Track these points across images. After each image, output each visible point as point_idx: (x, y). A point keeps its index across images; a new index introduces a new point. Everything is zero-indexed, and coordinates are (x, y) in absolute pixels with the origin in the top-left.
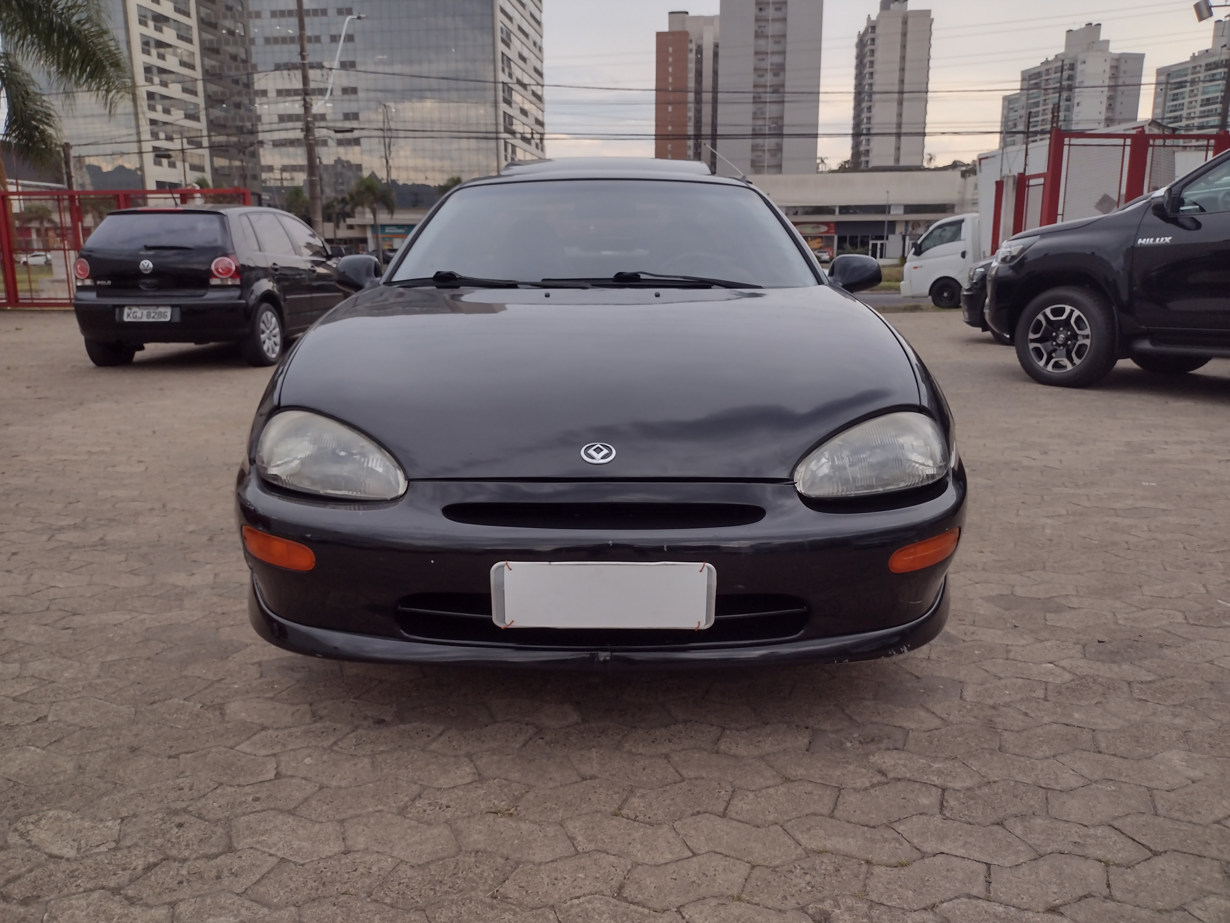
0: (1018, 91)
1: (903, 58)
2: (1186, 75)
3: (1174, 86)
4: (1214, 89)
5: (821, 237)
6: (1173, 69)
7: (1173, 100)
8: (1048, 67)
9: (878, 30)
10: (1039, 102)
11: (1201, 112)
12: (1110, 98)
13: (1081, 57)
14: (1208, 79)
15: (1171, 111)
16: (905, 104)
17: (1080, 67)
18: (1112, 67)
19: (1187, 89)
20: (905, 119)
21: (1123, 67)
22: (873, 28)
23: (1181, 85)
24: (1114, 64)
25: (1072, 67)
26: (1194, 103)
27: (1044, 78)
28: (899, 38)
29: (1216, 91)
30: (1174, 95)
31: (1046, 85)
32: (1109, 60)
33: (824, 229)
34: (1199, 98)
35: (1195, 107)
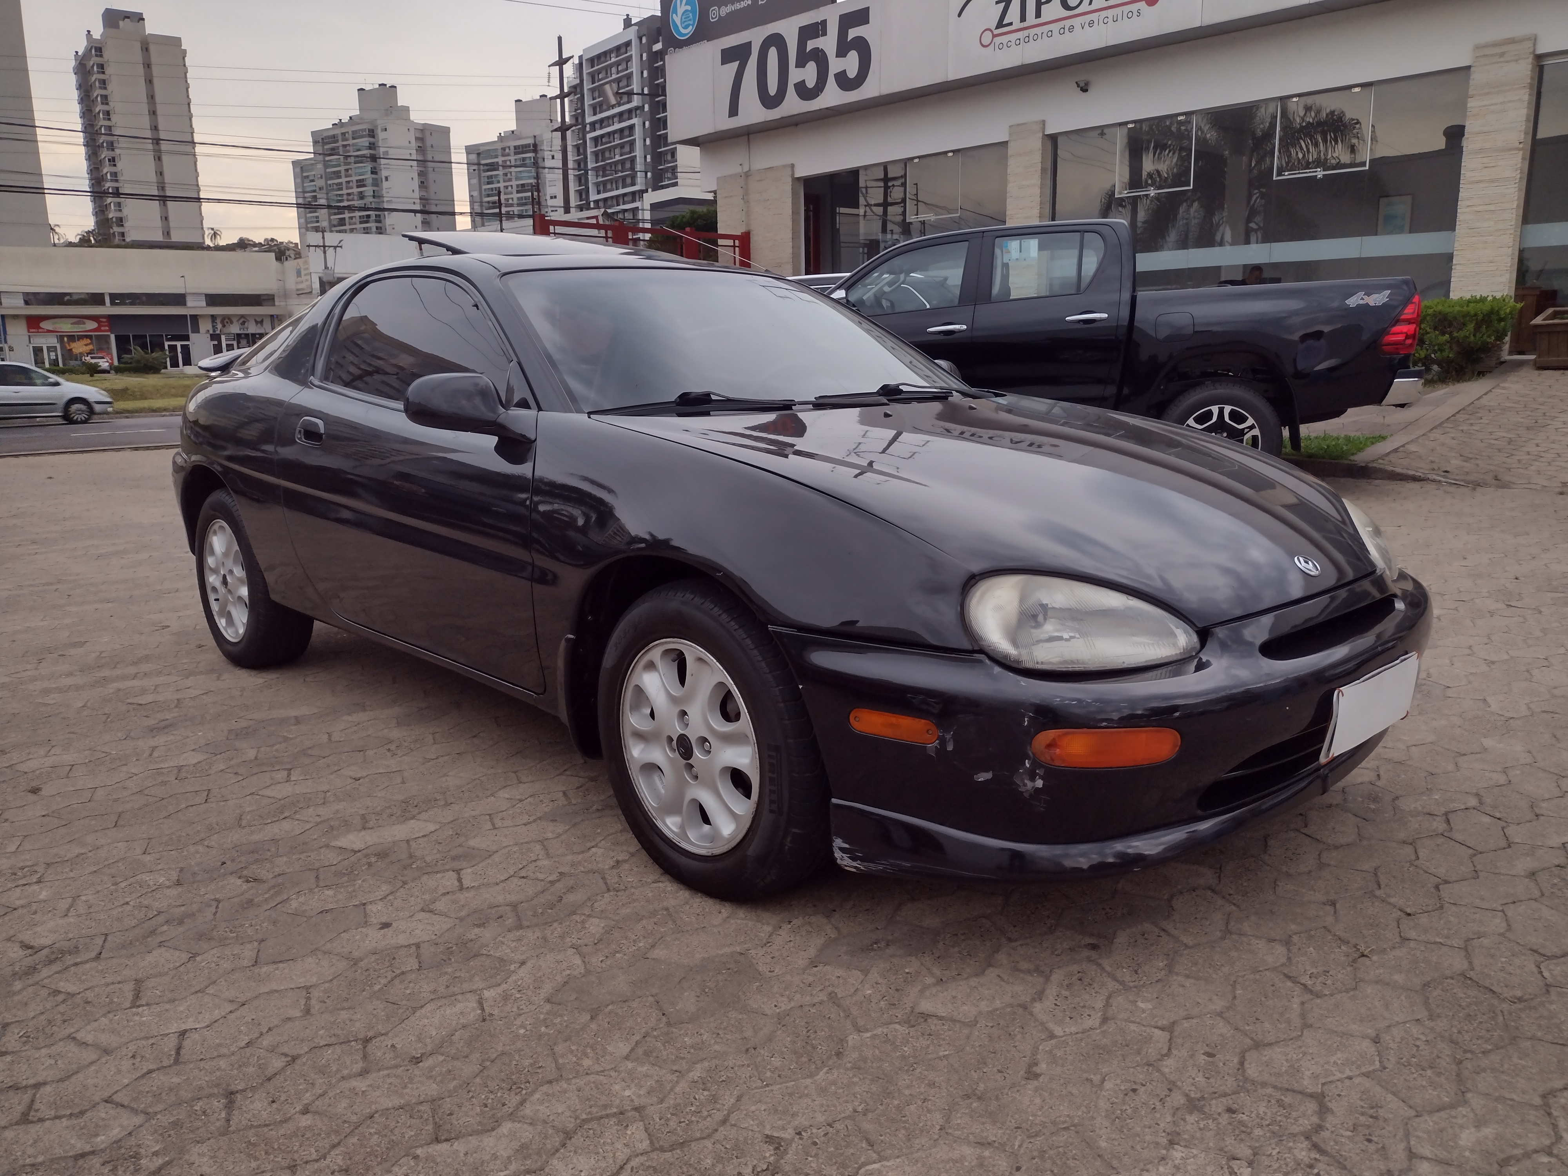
0: (312, 156)
1: (151, 97)
2: (496, 157)
3: (486, 168)
4: (526, 174)
5: (90, 337)
6: (482, 149)
7: (488, 183)
8: (344, 130)
9: (107, 54)
10: (339, 172)
11: (518, 199)
12: (421, 174)
13: (381, 123)
14: (518, 163)
15: (488, 196)
16: (165, 158)
17: (381, 135)
18: (417, 139)
19: (500, 172)
20: (168, 178)
21: (429, 141)
22: (99, 50)
23: (493, 167)
24: (419, 135)
25: (372, 133)
26: (510, 188)
27: (341, 143)
28: (140, 70)
29: (529, 178)
30: (488, 177)
31: (344, 152)
32: (412, 130)
33: (93, 325)
34: (514, 183)
35: (512, 193)
